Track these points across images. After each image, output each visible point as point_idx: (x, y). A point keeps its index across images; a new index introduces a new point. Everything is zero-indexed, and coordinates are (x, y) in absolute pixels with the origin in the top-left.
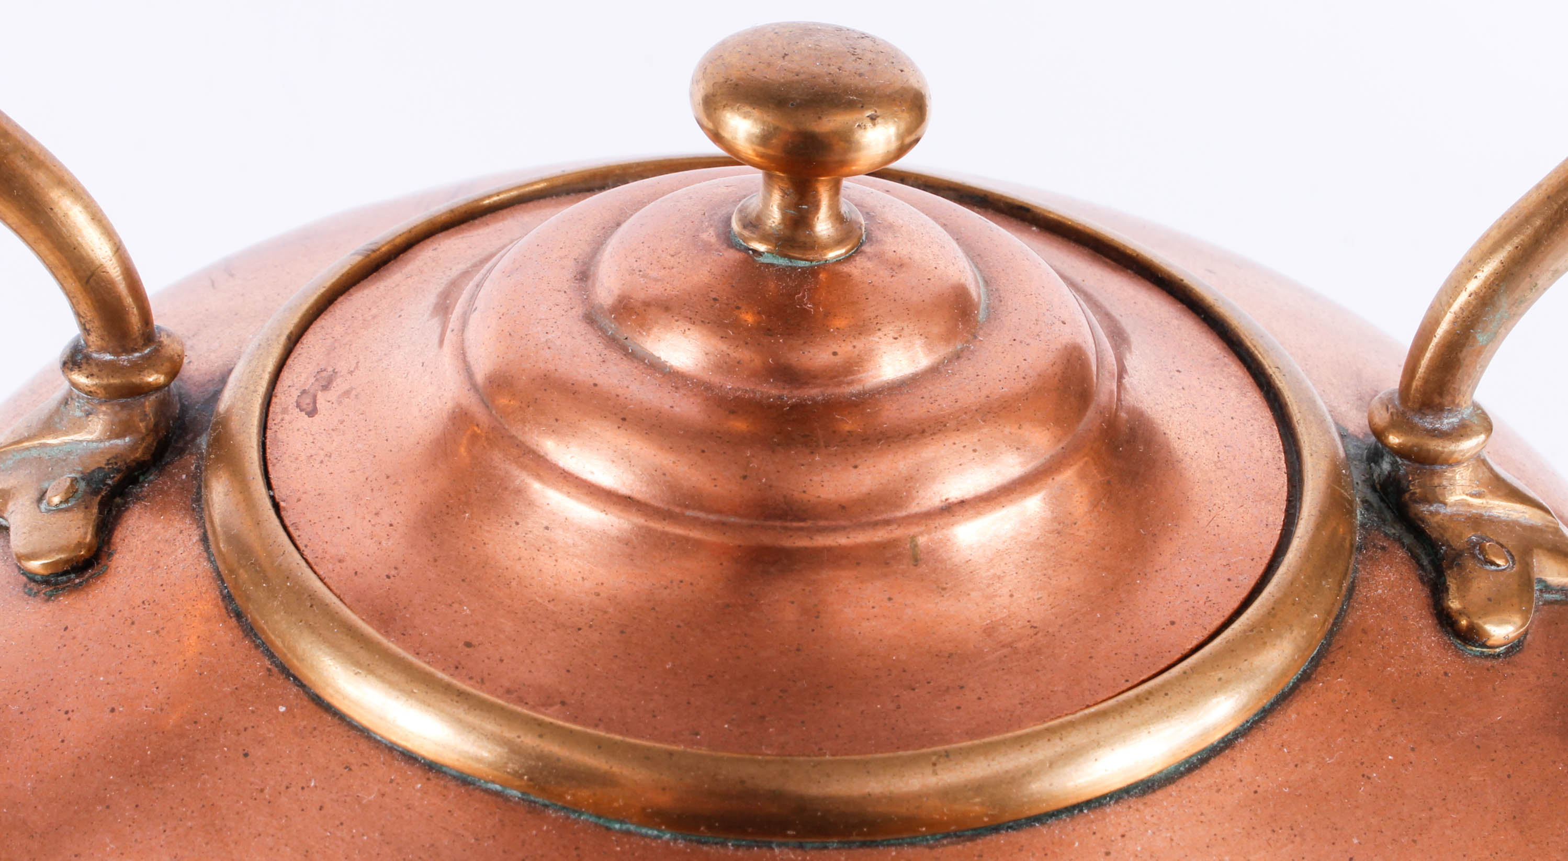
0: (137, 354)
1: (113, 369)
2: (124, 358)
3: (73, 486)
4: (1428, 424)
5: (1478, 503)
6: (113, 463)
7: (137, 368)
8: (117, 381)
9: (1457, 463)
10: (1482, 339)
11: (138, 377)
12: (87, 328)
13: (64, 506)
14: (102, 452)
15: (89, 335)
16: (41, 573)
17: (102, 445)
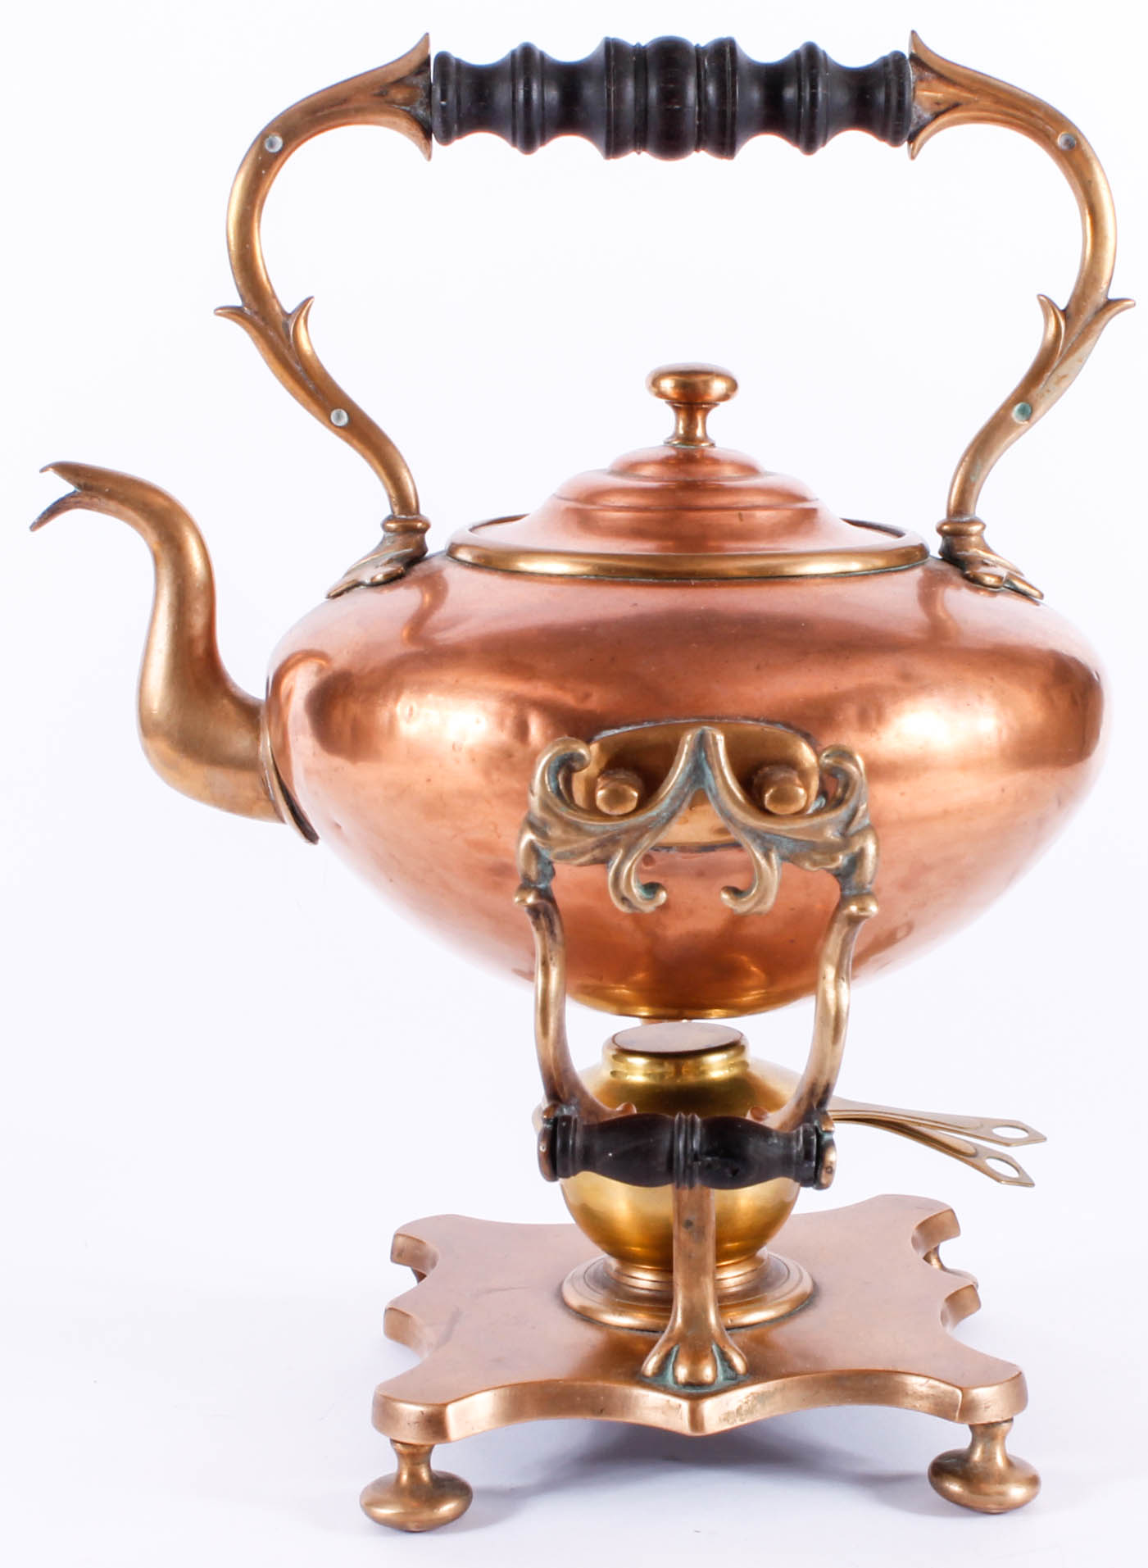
0: (415, 516)
1: (406, 520)
2: (410, 517)
3: (390, 561)
4: (957, 519)
5: (982, 553)
6: (405, 556)
7: (416, 520)
8: (407, 524)
9: (971, 535)
10: (973, 479)
11: (415, 524)
12: (395, 503)
13: (388, 565)
14: (401, 554)
15: (396, 507)
16: (382, 580)
17: (400, 552)
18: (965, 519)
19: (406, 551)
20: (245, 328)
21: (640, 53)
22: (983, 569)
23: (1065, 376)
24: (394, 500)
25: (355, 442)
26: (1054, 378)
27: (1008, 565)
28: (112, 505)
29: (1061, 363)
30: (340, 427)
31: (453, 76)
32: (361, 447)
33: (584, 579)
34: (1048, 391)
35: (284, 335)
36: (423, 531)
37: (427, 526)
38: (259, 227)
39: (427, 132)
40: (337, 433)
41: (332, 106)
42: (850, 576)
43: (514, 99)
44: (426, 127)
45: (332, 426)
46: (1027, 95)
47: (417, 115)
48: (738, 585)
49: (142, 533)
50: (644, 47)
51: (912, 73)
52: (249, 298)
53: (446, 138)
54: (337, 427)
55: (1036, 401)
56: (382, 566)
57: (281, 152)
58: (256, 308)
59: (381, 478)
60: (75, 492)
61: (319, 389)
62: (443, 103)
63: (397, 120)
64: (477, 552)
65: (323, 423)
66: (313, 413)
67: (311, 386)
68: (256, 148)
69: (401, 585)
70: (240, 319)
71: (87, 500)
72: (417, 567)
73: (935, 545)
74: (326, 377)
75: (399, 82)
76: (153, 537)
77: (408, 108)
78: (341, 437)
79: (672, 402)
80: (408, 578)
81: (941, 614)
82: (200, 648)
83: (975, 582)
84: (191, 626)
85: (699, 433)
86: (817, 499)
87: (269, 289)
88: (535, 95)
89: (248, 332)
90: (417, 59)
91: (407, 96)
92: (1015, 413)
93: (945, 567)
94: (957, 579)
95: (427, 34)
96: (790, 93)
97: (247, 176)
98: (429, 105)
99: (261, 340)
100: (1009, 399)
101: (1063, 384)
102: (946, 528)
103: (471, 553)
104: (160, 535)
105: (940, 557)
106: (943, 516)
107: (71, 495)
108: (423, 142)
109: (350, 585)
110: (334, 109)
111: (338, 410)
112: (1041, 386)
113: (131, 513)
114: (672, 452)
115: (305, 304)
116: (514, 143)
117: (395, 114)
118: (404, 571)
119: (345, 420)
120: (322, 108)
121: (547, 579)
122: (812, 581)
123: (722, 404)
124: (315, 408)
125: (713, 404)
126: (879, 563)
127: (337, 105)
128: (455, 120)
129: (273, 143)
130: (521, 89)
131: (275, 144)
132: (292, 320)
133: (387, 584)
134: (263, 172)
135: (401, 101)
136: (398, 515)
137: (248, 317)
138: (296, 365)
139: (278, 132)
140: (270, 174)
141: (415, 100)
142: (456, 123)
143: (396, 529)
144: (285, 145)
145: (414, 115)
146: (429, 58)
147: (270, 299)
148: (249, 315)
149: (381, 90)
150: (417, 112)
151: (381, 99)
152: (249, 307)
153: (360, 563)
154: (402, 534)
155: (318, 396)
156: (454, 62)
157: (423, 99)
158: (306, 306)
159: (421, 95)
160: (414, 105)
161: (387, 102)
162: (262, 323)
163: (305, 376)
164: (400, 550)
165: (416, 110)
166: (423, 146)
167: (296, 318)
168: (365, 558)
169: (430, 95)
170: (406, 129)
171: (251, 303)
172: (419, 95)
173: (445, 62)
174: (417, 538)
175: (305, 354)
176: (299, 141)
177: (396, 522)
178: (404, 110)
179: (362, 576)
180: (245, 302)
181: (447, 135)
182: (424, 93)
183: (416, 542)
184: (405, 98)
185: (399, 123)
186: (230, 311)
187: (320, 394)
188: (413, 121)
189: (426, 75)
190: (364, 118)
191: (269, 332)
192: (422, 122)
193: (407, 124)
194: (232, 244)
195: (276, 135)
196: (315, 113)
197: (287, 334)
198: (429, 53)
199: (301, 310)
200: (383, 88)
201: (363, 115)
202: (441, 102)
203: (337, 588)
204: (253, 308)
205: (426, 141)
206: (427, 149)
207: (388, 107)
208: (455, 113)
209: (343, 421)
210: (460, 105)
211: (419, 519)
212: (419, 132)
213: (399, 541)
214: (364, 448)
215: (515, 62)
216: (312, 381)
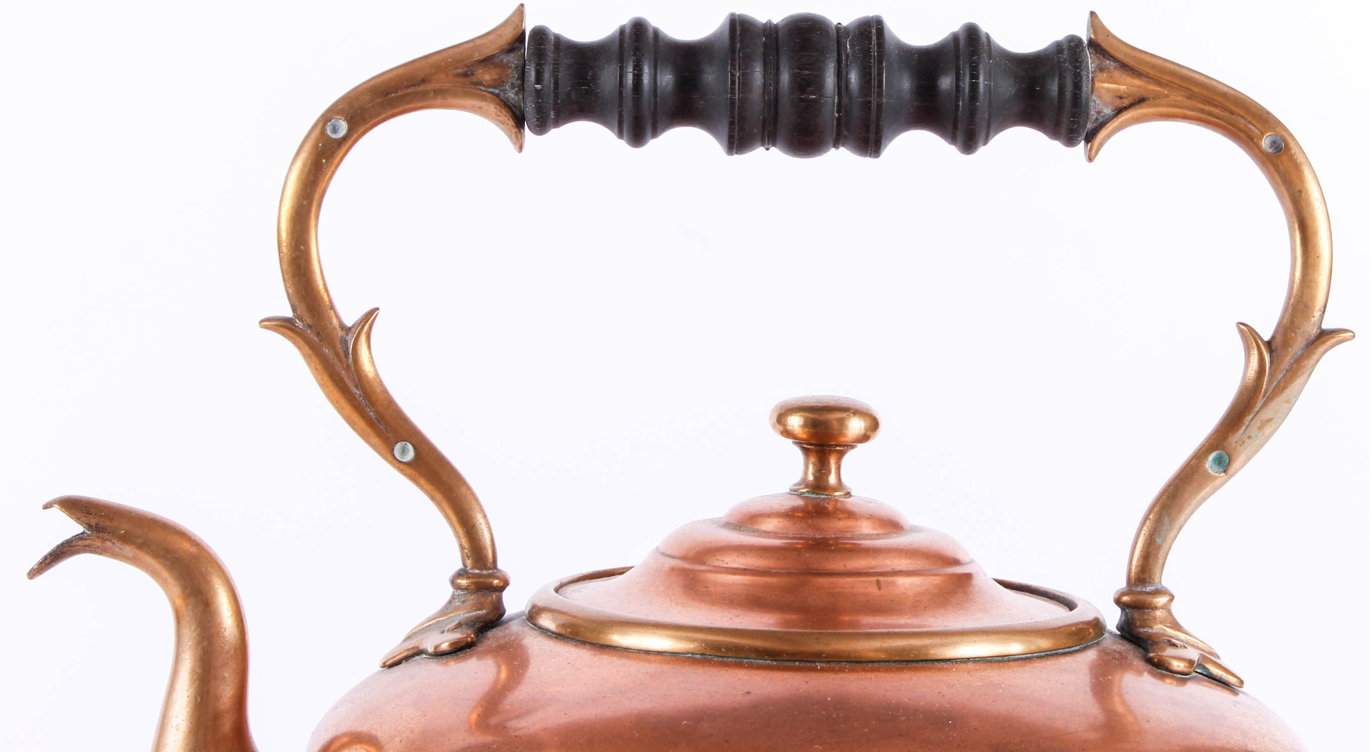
0: (491, 571)
1: (479, 576)
2: (485, 572)
3: (459, 626)
4: (1139, 589)
5: (1169, 631)
6: (478, 619)
7: (492, 576)
8: (481, 580)
9: (1156, 608)
10: (1158, 541)
11: (491, 580)
12: (468, 555)
13: (456, 630)
14: (472, 616)
15: (468, 559)
16: (448, 650)
17: (471, 614)
18: (1149, 589)
19: (479, 613)
20: (295, 343)
21: (770, 32)
22: (1170, 651)
23: (1269, 421)
24: (466, 551)
25: (422, 481)
26: (1257, 423)
27: (1201, 645)
28: (128, 550)
29: (1265, 404)
30: (404, 464)
31: (550, 56)
32: (428, 487)
33: (690, 657)
34: (1249, 437)
35: (342, 355)
36: (502, 589)
37: (506, 583)
38: (316, 226)
39: (519, 120)
40: (401, 471)
41: (408, 87)
42: (1009, 661)
43: (621, 83)
44: (518, 113)
45: (394, 461)
46: (1226, 89)
47: (507, 99)
48: (872, 670)
49: (164, 584)
50: (776, 26)
51: (1090, 61)
52: (302, 309)
53: (541, 127)
54: (400, 462)
55: (1235, 449)
56: (448, 631)
57: (345, 139)
58: (309, 321)
59: (451, 524)
60: (83, 533)
61: (381, 418)
62: (538, 87)
63: (483, 104)
64: (563, 619)
65: (385, 458)
66: (373, 446)
67: (372, 414)
68: (317, 132)
69: (471, 656)
70: (290, 333)
71: (98, 543)
72: (490, 634)
73: (1112, 618)
74: (391, 402)
75: (487, 61)
76: (176, 590)
77: (497, 91)
78: (406, 475)
79: (799, 442)
80: (480, 648)
81: (1120, 708)
82: (227, 725)
83: (1160, 667)
84: (217, 699)
85: (832, 479)
86: (972, 561)
87: (326, 299)
88: (646, 79)
89: (299, 348)
90: (509, 34)
91: (496, 77)
92: (1209, 463)
93: (1124, 647)
94: (1139, 663)
95: (522, 5)
96: (946, 83)
97: (304, 166)
98: (522, 88)
99: (314, 358)
100: (1202, 446)
101: (1267, 431)
102: (1125, 598)
103: (554, 620)
104: (184, 588)
105: (1119, 633)
106: (1122, 584)
107: (80, 537)
108: (514, 130)
109: (411, 652)
110: (410, 90)
111: (404, 443)
112: (1241, 431)
113: (149, 560)
114: (800, 502)
115: (370, 316)
116: (620, 135)
117: (483, 98)
118: (475, 639)
119: (410, 455)
120: (396, 88)
121: (643, 656)
122: (963, 666)
123: (860, 446)
124: (376, 440)
125: (850, 446)
126: (1044, 643)
127: (413, 85)
128: (552, 106)
129: (336, 128)
130: (630, 72)
131: (338, 129)
132: (352, 335)
133: (454, 654)
134: (324, 161)
135: (488, 83)
136: (471, 569)
137: (300, 331)
138: (355, 388)
139: (342, 115)
140: (332, 163)
141: (505, 81)
142: (553, 110)
143: (468, 586)
144: (350, 131)
145: (504, 99)
146: (524, 33)
147: (327, 310)
148: (301, 329)
149: (466, 69)
150: (507, 96)
151: (465, 80)
152: (302, 319)
153: (423, 625)
154: (474, 593)
155: (380, 426)
156: (553, 38)
157: (514, 81)
158: (369, 319)
159: (513, 75)
160: (504, 88)
161: (472, 83)
162: (316, 338)
163: (365, 402)
164: (472, 613)
165: (506, 93)
166: (514, 135)
167: (356, 333)
168: (430, 620)
169: (522, 76)
170: (494, 115)
171: (304, 315)
172: (511, 75)
173: (542, 38)
174: (493, 597)
175: (366, 376)
176: (367, 126)
177: (468, 578)
178: (492, 93)
179: (424, 642)
180: (297, 313)
181: (542, 122)
182: (516, 74)
183: (492, 602)
184: (494, 80)
185: (486, 107)
186: (279, 323)
187: (382, 423)
188: (503, 107)
189: (519, 53)
190: (444, 101)
191: (324, 349)
192: (513, 108)
193: (495, 110)
194: (284, 244)
195: (340, 119)
196: (387, 94)
197: (345, 352)
198: (523, 28)
199: (363, 324)
200: (468, 67)
201: (443, 98)
202: (536, 86)
203: (394, 655)
204: (306, 320)
205: (517, 130)
206: (518, 139)
207: (473, 89)
208: (552, 98)
209: (409, 456)
210: (558, 90)
211: (496, 574)
212: (509, 119)
213: (471, 601)
214: (433, 488)
215: (624, 39)
216: (373, 408)
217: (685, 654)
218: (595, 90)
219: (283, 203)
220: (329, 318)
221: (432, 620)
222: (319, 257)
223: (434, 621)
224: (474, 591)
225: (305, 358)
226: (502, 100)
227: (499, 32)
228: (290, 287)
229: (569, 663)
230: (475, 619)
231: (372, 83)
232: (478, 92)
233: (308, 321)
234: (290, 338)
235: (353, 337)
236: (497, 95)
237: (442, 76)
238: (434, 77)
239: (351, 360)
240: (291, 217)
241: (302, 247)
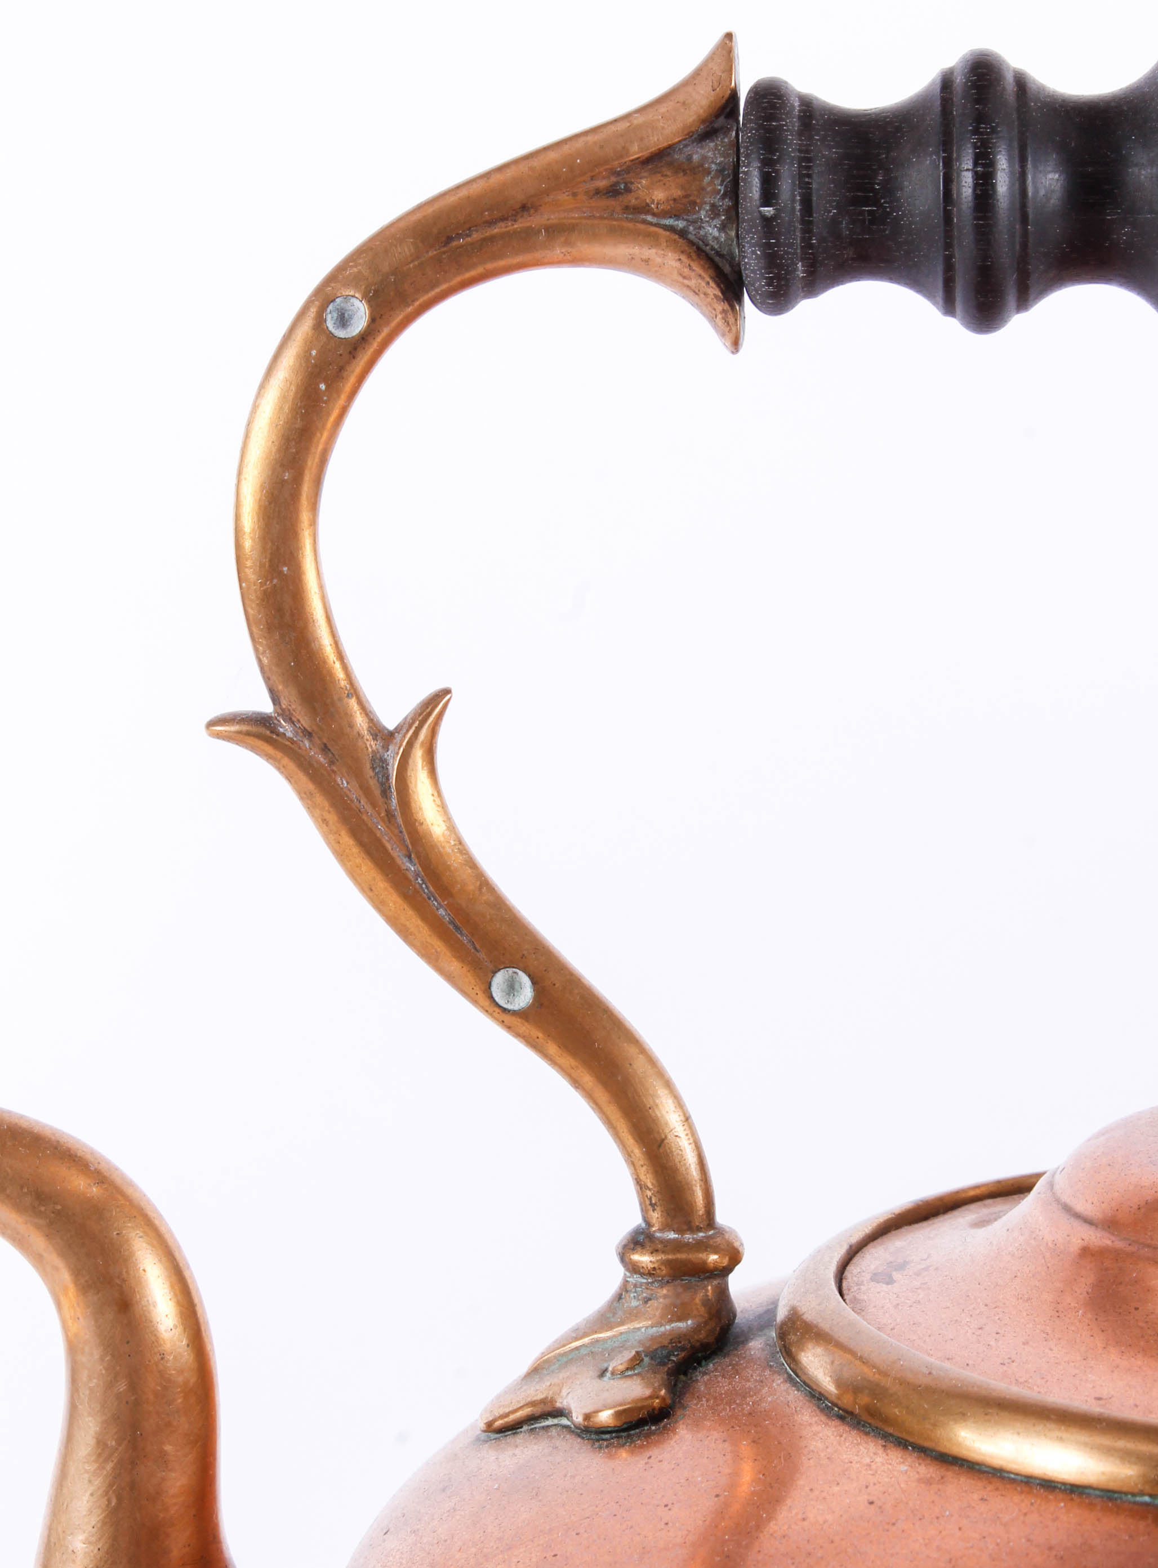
0: (701, 1234)
1: (677, 1246)
2: (688, 1237)
3: (637, 1360)
6: (677, 1340)
7: (703, 1246)
8: (682, 1256)
11: (702, 1256)
12: (653, 1202)
13: (630, 1373)
14: (664, 1334)
15: (654, 1210)
16: (612, 1425)
17: (662, 1329)
19: (680, 1328)
20: (281, 768)
24: (648, 1194)
25: (552, 1049)
30: (514, 1013)
31: (792, 141)
32: (565, 1062)
35: (377, 792)
36: (726, 1269)
37: (735, 1258)
38: (313, 523)
39: (730, 284)
40: (509, 1028)
41: (491, 223)
43: (948, 196)
44: (727, 269)
45: (493, 1007)
47: (703, 239)
49: (36, 1262)
52: (290, 698)
53: (779, 297)
54: (505, 1010)
56: (614, 1372)
57: (364, 338)
58: (305, 722)
59: (615, 1136)
61: (462, 918)
62: (768, 211)
63: (652, 251)
65: (475, 1002)
66: (449, 977)
67: (442, 912)
68: (306, 326)
70: (269, 749)
75: (658, 160)
76: (64, 1274)
77: (680, 224)
78: (518, 1035)
80: (678, 1425)
87: (340, 674)
88: (1003, 184)
89: (289, 778)
90: (703, 101)
91: (677, 193)
95: (729, 36)
97: (283, 398)
98: (734, 215)
99: (319, 799)
103: (832, 1366)
104: (77, 1274)
108: (721, 306)
109: (538, 1410)
110: (496, 230)
111: (511, 970)
115: (431, 708)
116: (949, 307)
117: (649, 238)
118: (669, 1399)
119: (525, 996)
120: (469, 226)
124: (455, 966)
127: (503, 219)
128: (799, 251)
129: (346, 315)
130: (968, 170)
131: (351, 317)
132: (396, 750)
133: (624, 1434)
134: (323, 387)
135: (661, 207)
136: (660, 1230)
137: (288, 743)
138: (405, 860)
139: (356, 287)
140: (339, 392)
141: (698, 201)
142: (802, 260)
143: (654, 1269)
144: (375, 321)
145: (696, 240)
146: (734, 96)
147: (340, 699)
148: (290, 740)
149: (613, 179)
150: (702, 233)
151: (612, 202)
152: (290, 719)
153: (564, 1346)
154: (668, 1282)
155: (459, 936)
156: (797, 104)
157: (716, 200)
158: (430, 714)
159: (714, 187)
160: (695, 216)
161: (627, 209)
162: (321, 758)
163: (427, 887)
164: (664, 1326)
165: (700, 228)
166: (720, 316)
167: (404, 744)
168: (578, 1333)
169: (734, 190)
170: (675, 276)
171: (294, 711)
172: (709, 189)
173: (773, 106)
174: (707, 1291)
175: (429, 834)
176: (410, 309)
177: (654, 1251)
178: (671, 229)
179: (564, 1393)
180: (280, 704)
181: (779, 287)
182: (721, 185)
183: (706, 1302)
184: (675, 200)
185: (659, 260)
186: (244, 728)
187: (465, 932)
188: (693, 255)
189: (726, 140)
190: (570, 250)
191: (339, 780)
192: (717, 259)
193: (678, 264)
194: (249, 563)
195: (353, 296)
196: (449, 239)
197: (382, 784)
198: (733, 84)
199: (417, 724)
200: (618, 174)
201: (567, 243)
202: (762, 209)
203: (507, 1410)
204: (299, 721)
205: (726, 306)
206: (728, 324)
207: (631, 220)
208: (798, 234)
209: (522, 997)
210: (811, 215)
211: (711, 1242)
212: (708, 283)
213: (661, 1300)
214: (573, 1062)
215: (952, 99)
216: (443, 901)
217: (1134, 1495)
218: (890, 213)
219: (243, 476)
220: (349, 716)
221: (581, 1338)
222: (321, 587)
223: (586, 1340)
224: (666, 1279)
225: (301, 799)
226: (691, 243)
227: (681, 97)
228: (264, 652)
229: (871, 1503)
230: (671, 1342)
231: (418, 216)
232: (642, 227)
233: (303, 722)
234: (269, 757)
235: (398, 753)
236: (683, 233)
237: (564, 197)
238: (547, 199)
239: (394, 802)
240: (260, 507)
241: (285, 569)
